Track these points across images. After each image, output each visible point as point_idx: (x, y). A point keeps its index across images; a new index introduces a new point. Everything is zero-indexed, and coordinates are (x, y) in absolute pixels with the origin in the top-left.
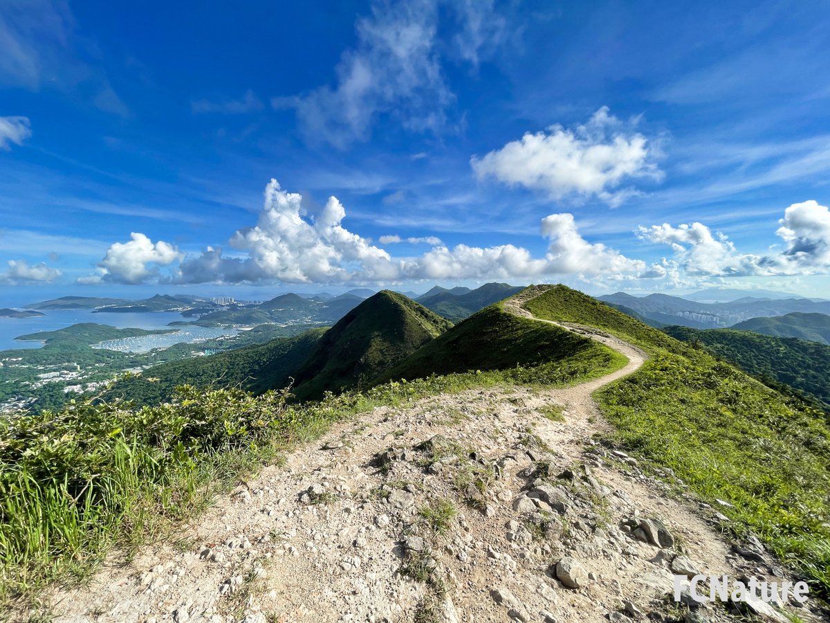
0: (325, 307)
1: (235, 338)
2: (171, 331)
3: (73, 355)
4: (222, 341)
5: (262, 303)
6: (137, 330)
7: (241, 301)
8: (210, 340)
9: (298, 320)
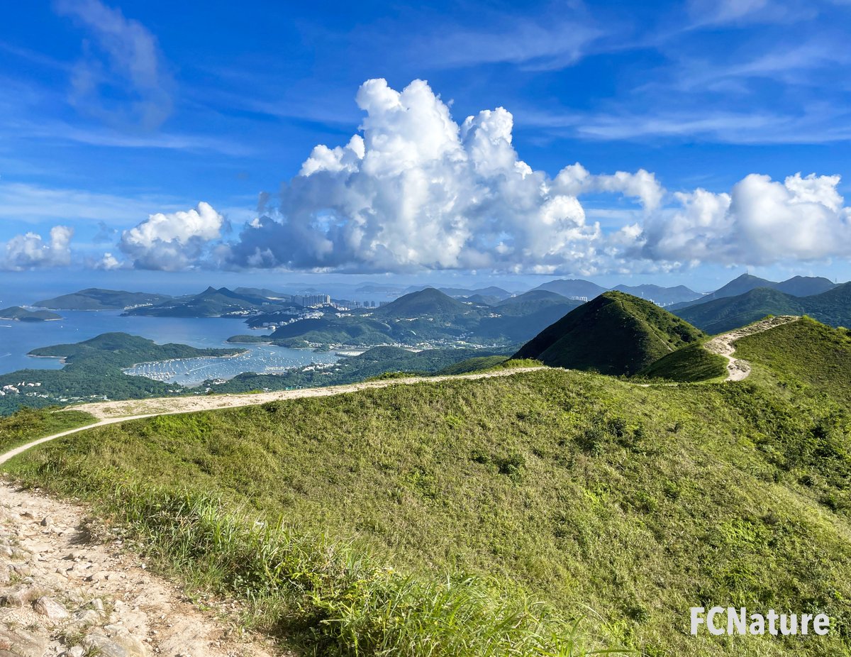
0: (492, 315)
1: (332, 369)
2: (231, 352)
3: (102, 383)
4: (311, 373)
5: (377, 306)
6: (183, 347)
7: (342, 303)
8: (294, 371)
9: (441, 342)
